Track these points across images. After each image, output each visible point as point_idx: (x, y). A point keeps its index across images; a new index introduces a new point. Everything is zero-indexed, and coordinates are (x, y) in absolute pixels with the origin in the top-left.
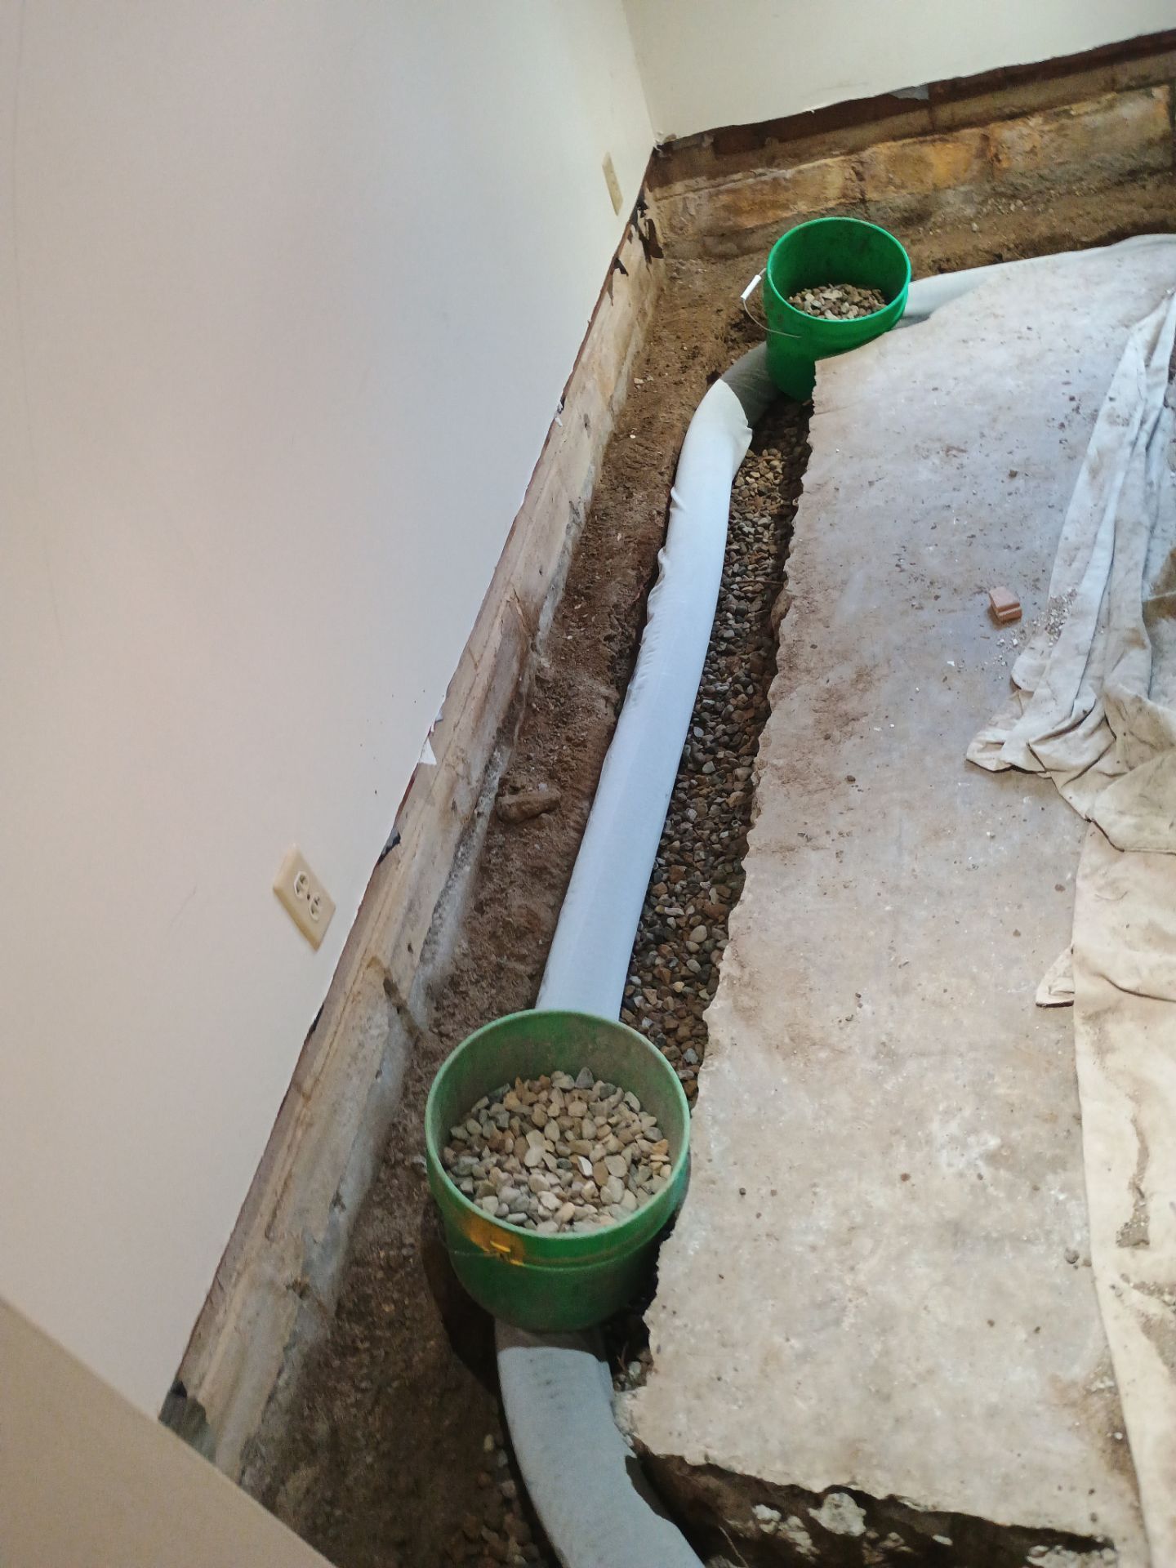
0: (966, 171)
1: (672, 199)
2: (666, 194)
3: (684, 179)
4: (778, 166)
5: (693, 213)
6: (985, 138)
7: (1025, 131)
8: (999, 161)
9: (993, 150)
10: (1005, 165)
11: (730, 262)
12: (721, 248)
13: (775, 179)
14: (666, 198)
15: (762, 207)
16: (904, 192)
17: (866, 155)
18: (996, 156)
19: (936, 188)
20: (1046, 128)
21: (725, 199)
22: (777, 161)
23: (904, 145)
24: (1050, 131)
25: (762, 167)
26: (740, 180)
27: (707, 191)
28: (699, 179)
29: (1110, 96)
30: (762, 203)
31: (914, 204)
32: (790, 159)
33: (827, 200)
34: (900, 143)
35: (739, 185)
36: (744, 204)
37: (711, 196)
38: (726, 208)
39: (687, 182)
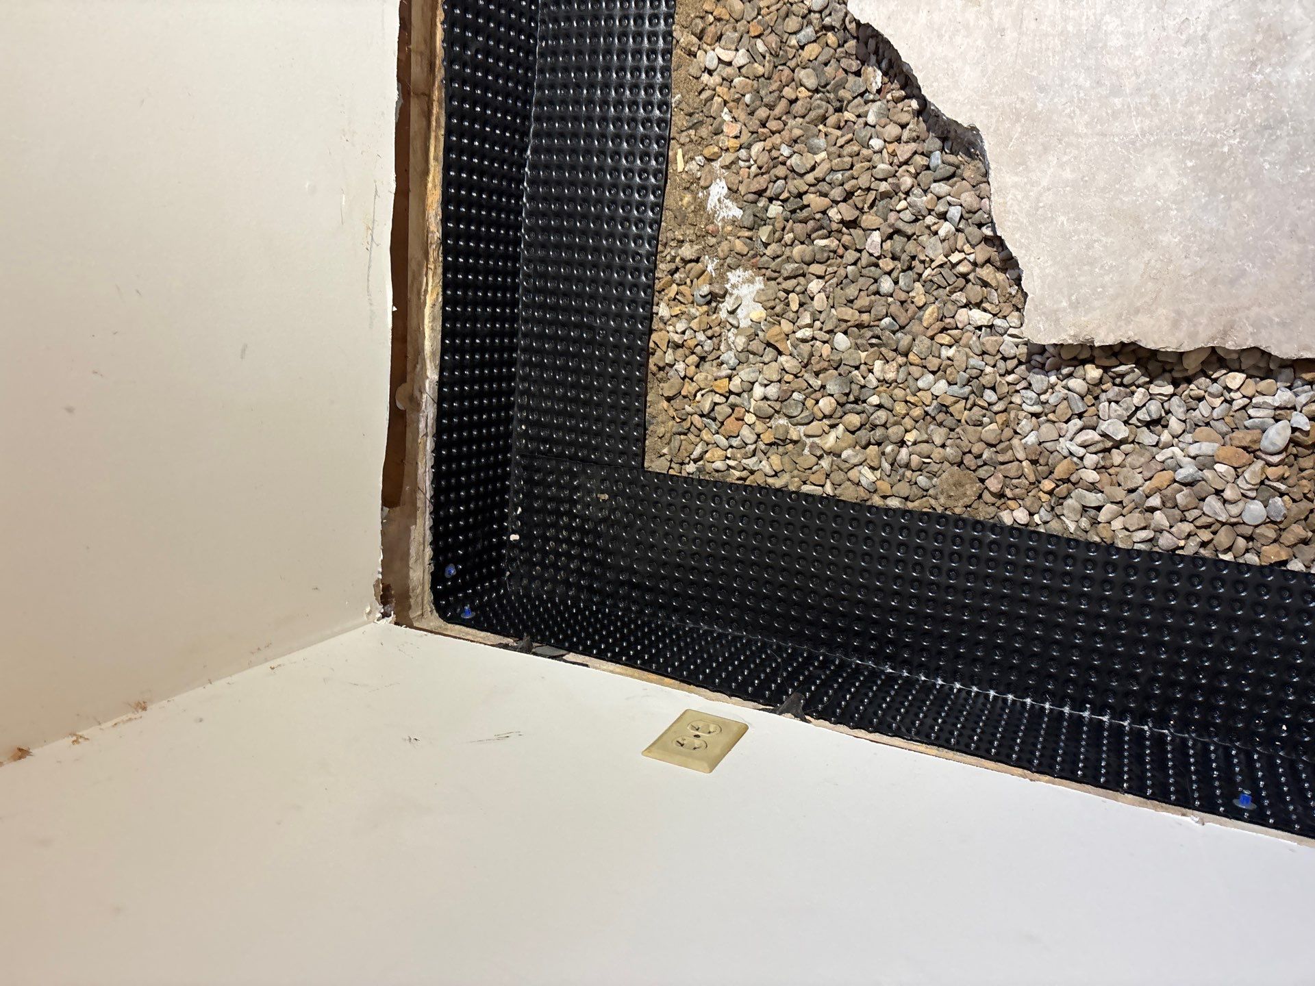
3: (408, 567)
4: (421, 392)
22: (417, 393)
25: (418, 421)
32: (419, 367)
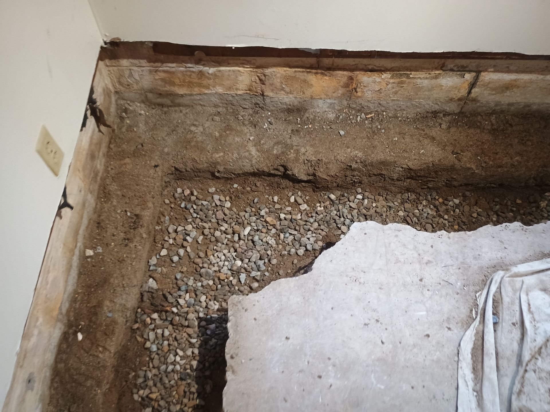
0: (334, 92)
1: (119, 68)
2: (114, 64)
3: (128, 58)
4: (204, 65)
5: (138, 78)
6: (351, 78)
7: (378, 80)
8: (357, 92)
9: (354, 86)
10: (359, 94)
11: (165, 109)
12: (159, 100)
13: (201, 71)
14: (115, 66)
15: (190, 85)
16: (291, 96)
17: (268, 71)
18: (355, 89)
19: (312, 98)
20: (392, 81)
21: (162, 75)
22: (203, 63)
23: (295, 72)
24: (394, 83)
25: (191, 63)
26: (173, 67)
27: (148, 68)
28: (141, 61)
29: (437, 72)
30: (190, 82)
31: (296, 103)
32: (213, 64)
33: (237, 89)
34: (294, 70)
35: (173, 70)
36: (177, 81)
37: (150, 71)
38: (162, 80)
39: (131, 60)
